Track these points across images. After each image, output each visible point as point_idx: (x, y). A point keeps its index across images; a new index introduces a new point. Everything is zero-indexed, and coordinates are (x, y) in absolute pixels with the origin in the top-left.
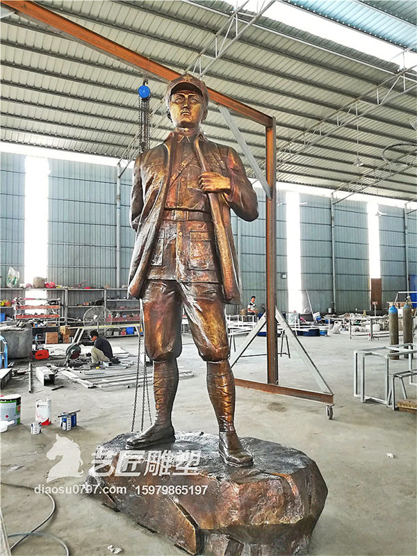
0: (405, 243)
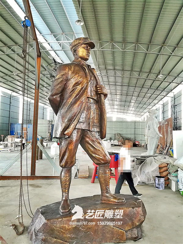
0: (10, 110)
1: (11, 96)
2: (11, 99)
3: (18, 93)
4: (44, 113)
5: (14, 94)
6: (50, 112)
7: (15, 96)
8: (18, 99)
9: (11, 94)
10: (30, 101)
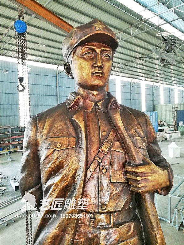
0: (131, 98)
1: (131, 84)
2: (132, 86)
3: (138, 79)
4: (170, 95)
5: (135, 81)
6: (178, 93)
7: (136, 82)
8: (139, 86)
9: (131, 81)
10: (153, 85)
